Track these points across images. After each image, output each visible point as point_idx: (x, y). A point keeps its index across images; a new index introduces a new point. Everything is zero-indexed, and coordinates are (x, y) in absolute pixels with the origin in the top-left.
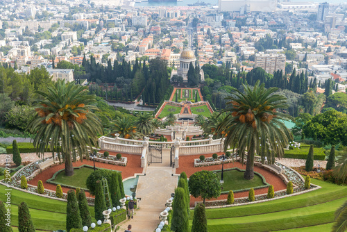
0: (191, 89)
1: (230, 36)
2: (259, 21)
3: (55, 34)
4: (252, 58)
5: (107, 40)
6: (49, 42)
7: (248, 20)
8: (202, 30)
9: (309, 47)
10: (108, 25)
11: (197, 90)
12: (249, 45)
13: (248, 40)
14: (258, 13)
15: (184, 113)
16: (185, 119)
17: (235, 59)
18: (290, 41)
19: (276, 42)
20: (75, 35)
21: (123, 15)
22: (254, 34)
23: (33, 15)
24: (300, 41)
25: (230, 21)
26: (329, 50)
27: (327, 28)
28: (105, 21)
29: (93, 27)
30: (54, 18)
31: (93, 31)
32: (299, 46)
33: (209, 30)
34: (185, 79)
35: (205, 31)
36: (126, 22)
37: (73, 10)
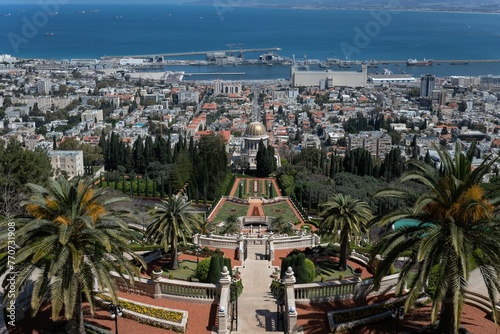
0: (263, 180)
1: (309, 115)
2: (345, 96)
3: (74, 113)
4: (341, 142)
5: (145, 121)
6: (63, 122)
7: (331, 96)
8: (271, 108)
9: (417, 128)
10: (146, 102)
11: (271, 181)
12: (337, 127)
13: (334, 120)
14: (343, 88)
15: (253, 214)
16: (256, 225)
17: (318, 143)
18: (389, 121)
19: (371, 122)
20: (99, 114)
21: (167, 90)
22: (341, 113)
23: (47, 90)
24: (403, 120)
25: (308, 97)
26: (444, 132)
27: (435, 106)
28: (142, 97)
29: (125, 104)
30: (75, 94)
31: (125, 109)
32: (402, 127)
33: (280, 109)
34: (253, 165)
35: (276, 109)
36: (170, 99)
37: (101, 84)
